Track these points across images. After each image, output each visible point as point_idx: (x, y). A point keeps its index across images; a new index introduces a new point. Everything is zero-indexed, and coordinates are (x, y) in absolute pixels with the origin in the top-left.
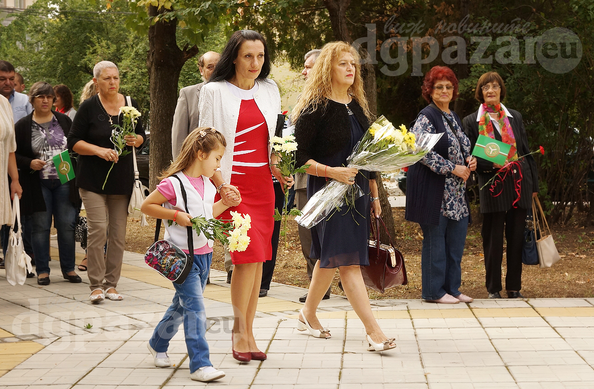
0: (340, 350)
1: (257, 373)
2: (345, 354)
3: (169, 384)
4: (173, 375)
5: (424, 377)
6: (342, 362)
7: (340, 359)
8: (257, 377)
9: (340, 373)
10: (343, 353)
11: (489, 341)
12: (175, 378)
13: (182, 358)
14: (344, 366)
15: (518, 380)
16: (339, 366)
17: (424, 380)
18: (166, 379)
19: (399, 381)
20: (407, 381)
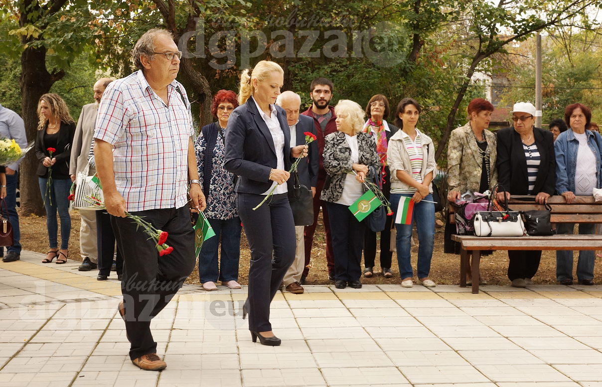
0: (170, 327)
1: (96, 346)
2: (173, 331)
3: (19, 355)
4: (23, 349)
5: (236, 348)
6: (170, 337)
7: (168, 334)
8: (96, 350)
9: (167, 346)
10: (172, 329)
11: (294, 319)
12: (24, 351)
13: (33, 334)
14: (171, 340)
15: (313, 351)
16: (167, 340)
17: (236, 351)
18: (16, 351)
19: (215, 353)
20: (222, 353)
